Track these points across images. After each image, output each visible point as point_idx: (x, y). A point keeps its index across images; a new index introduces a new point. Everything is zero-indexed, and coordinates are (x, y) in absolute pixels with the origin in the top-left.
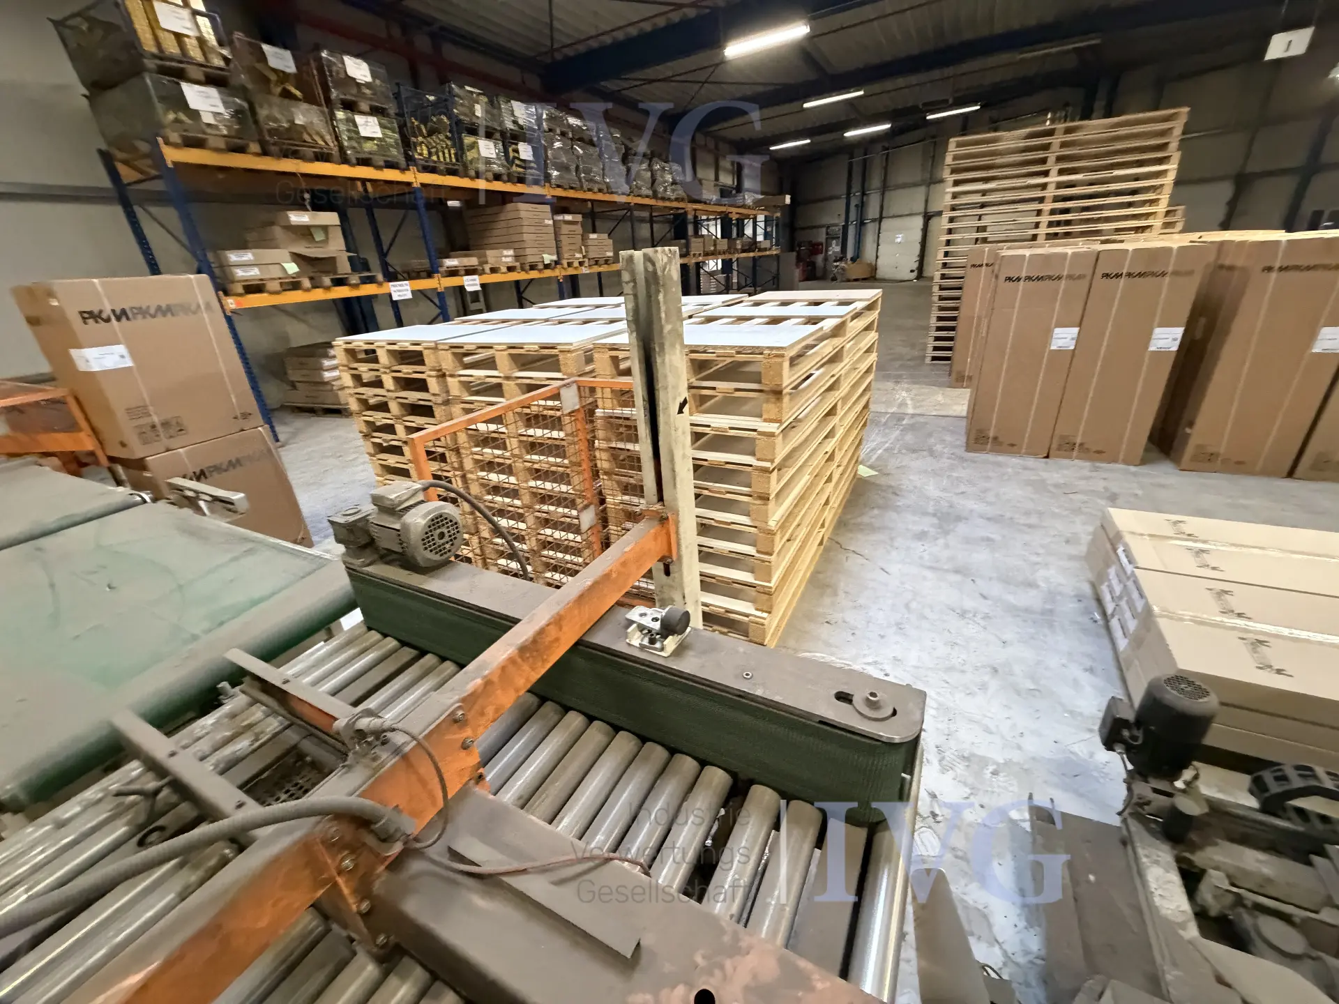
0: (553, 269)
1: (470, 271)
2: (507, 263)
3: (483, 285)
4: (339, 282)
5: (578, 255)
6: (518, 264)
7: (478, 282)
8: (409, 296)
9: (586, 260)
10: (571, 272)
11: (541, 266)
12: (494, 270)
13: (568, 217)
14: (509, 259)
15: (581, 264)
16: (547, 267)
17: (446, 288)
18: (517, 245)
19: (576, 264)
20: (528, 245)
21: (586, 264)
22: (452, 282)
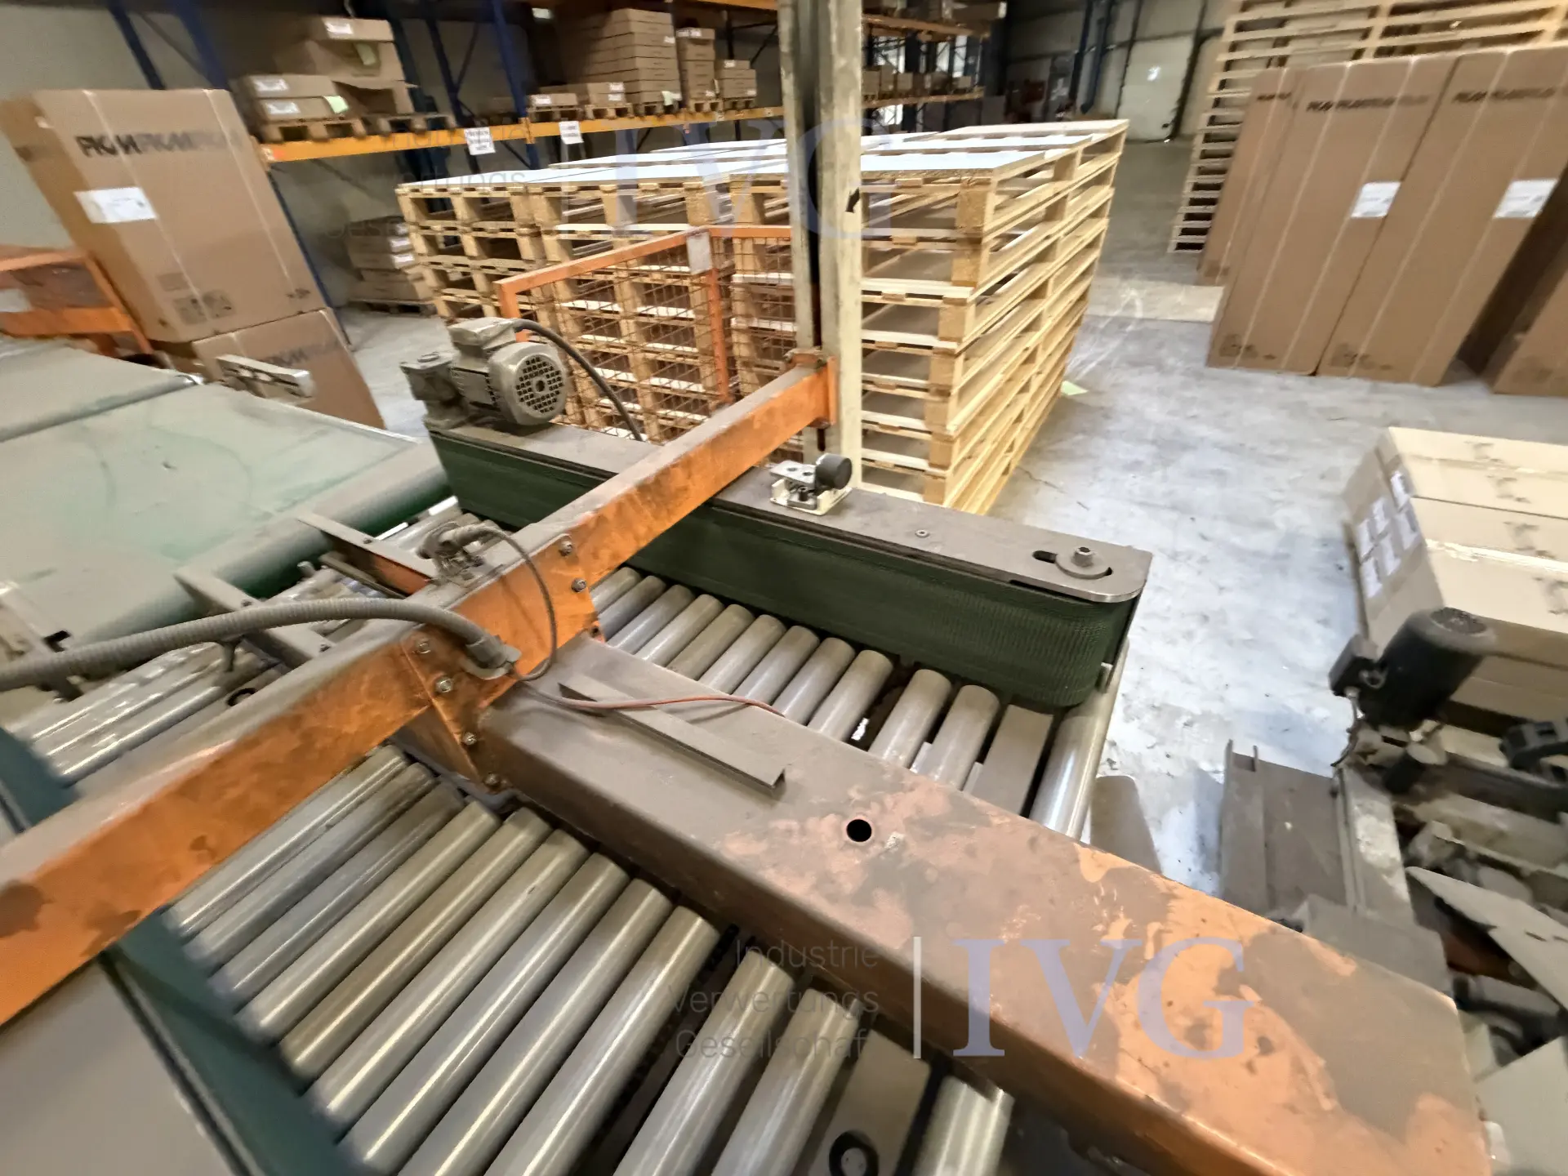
0: (676, 114)
1: (570, 115)
2: (616, 103)
3: (585, 136)
4: (401, 127)
5: (710, 94)
6: (629, 105)
7: (578, 131)
8: (491, 150)
9: (720, 102)
10: (700, 119)
11: (660, 110)
12: (599, 114)
13: (696, 33)
14: (617, 98)
15: (714, 107)
16: (668, 110)
17: (538, 139)
18: (628, 76)
19: (707, 107)
20: (643, 75)
21: (720, 107)
22: (545, 130)
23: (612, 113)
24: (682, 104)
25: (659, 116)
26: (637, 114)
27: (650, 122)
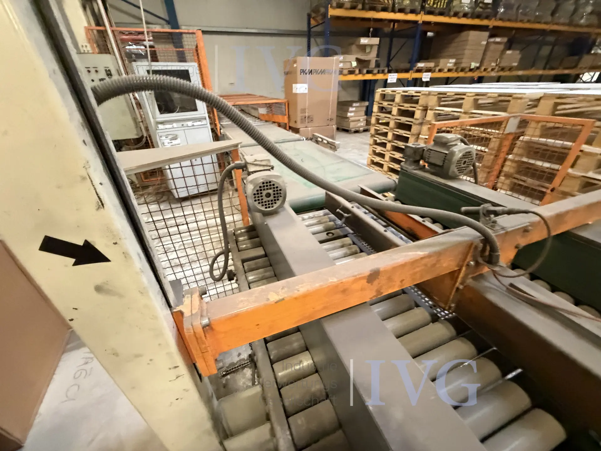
0: (474, 72)
3: (431, 78)
5: (493, 64)
6: (455, 68)
7: (429, 76)
8: (395, 81)
10: (484, 74)
12: (441, 70)
13: (498, 40)
14: (450, 65)
15: (493, 70)
17: (413, 78)
20: (465, 56)
22: (417, 75)
23: (446, 70)
24: (478, 68)
25: (466, 72)
26: (457, 71)
27: (461, 74)
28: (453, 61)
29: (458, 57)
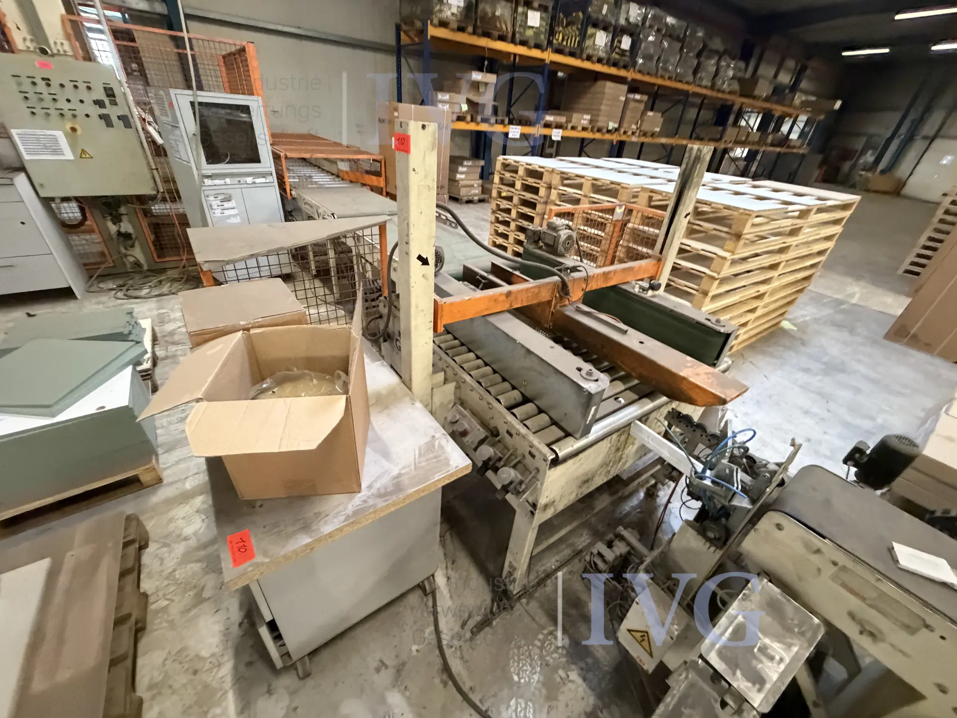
0: (613, 134)
1: (559, 126)
2: (584, 124)
3: (562, 137)
4: (484, 120)
5: (634, 127)
6: (590, 126)
7: (561, 134)
8: (518, 136)
9: (638, 131)
10: (624, 138)
12: (573, 128)
13: (637, 97)
14: (585, 122)
15: (633, 133)
16: (609, 131)
17: (540, 135)
18: (595, 112)
19: (630, 133)
20: (602, 113)
21: (637, 134)
22: (546, 131)
23: (580, 128)
24: (616, 130)
25: (603, 134)
26: (592, 130)
27: (598, 136)
28: (588, 117)
29: (595, 114)
